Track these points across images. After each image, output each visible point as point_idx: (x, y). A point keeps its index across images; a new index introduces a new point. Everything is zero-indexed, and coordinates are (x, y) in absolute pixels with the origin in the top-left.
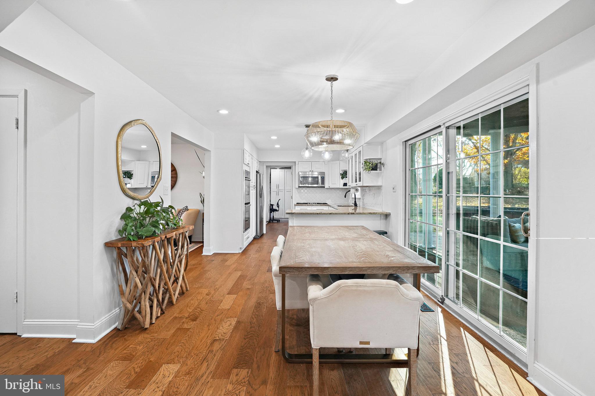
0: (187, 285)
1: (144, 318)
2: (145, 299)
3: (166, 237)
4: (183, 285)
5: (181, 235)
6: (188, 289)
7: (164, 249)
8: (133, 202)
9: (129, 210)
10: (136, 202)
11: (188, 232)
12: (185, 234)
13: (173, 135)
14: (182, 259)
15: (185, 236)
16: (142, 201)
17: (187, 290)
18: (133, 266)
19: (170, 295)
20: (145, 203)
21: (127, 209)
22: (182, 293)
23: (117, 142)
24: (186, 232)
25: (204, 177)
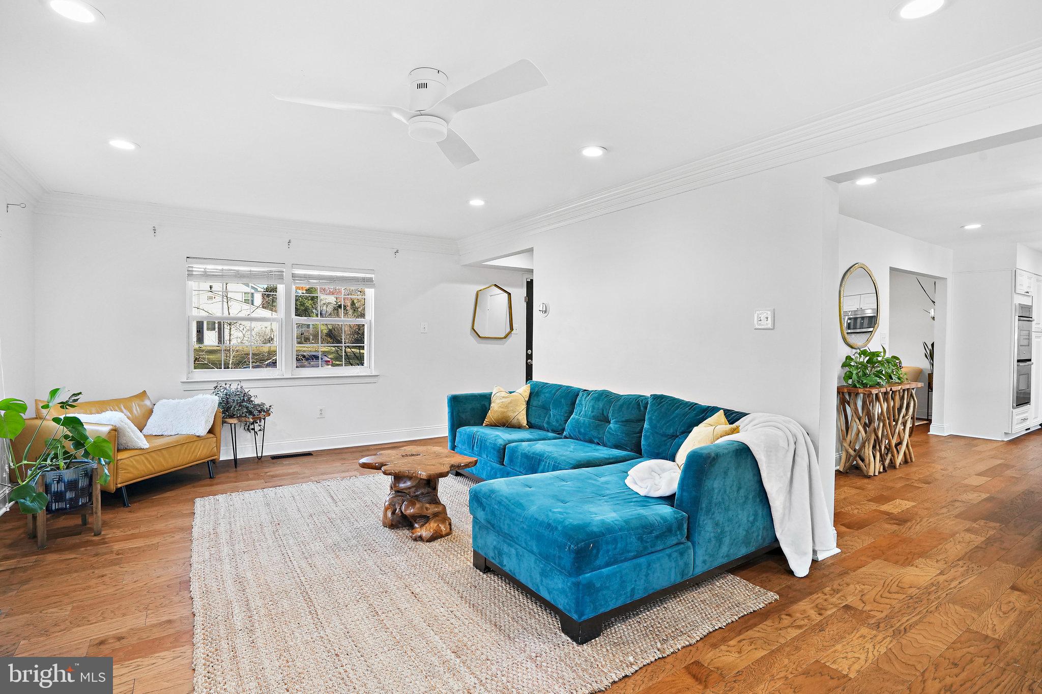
0: (912, 454)
1: (868, 468)
2: (869, 448)
3: (891, 390)
4: (907, 452)
5: (906, 392)
6: (914, 460)
7: (887, 403)
8: (852, 351)
9: (848, 358)
10: (854, 351)
11: (915, 390)
12: (911, 392)
13: (892, 269)
14: (906, 421)
15: (912, 395)
16: (861, 349)
17: (912, 461)
18: (855, 413)
19: (893, 456)
20: (864, 353)
21: (847, 358)
22: (906, 461)
23: (840, 292)
24: (913, 389)
25: (933, 318)
